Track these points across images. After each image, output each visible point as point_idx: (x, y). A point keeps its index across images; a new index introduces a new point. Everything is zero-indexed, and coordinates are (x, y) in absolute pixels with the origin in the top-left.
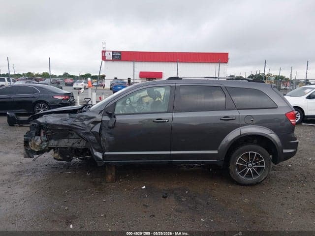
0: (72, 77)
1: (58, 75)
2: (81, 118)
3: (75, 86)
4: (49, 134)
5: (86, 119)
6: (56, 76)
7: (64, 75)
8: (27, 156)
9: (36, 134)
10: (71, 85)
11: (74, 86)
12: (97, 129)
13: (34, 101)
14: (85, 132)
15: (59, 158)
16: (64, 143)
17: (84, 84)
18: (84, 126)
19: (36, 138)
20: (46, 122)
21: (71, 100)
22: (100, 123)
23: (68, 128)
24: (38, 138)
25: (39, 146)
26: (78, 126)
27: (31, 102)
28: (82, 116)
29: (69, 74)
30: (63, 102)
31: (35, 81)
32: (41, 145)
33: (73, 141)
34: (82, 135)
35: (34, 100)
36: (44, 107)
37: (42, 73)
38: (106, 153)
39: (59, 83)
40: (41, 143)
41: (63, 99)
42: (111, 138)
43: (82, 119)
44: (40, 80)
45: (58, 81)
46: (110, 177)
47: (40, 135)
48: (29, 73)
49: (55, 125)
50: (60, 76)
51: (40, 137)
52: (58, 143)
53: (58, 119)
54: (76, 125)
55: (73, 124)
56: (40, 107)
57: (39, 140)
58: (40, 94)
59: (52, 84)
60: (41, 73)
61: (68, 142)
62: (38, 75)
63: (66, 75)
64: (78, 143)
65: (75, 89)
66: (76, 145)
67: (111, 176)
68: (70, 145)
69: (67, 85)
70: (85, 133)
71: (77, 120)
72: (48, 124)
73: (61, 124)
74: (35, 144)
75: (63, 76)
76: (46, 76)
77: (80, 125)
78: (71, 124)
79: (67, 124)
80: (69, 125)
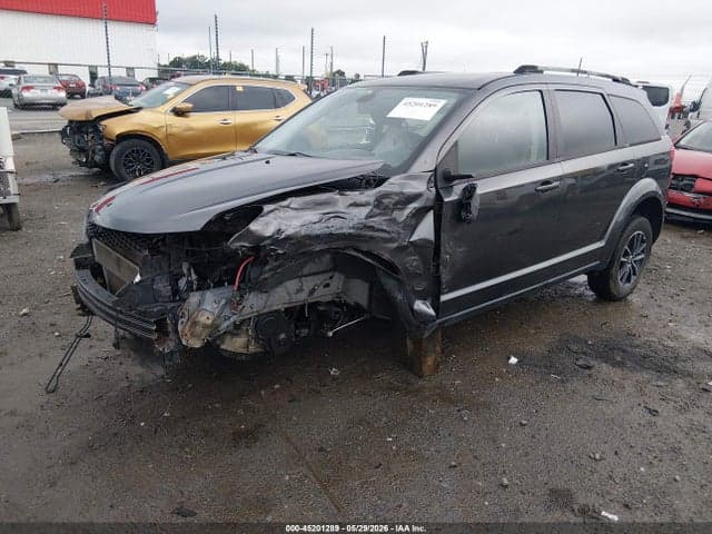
2: (386, 201)
5: (397, 203)
14: (395, 245)
16: (285, 294)
18: (395, 228)
20: (280, 232)
22: (431, 213)
24: (202, 301)
26: (378, 230)
28: (387, 195)
33: (309, 283)
34: (386, 256)
38: (444, 298)
43: (386, 207)
46: (430, 361)
49: (308, 237)
52: (268, 300)
54: (372, 228)
55: (365, 226)
61: (298, 291)
64: (326, 286)
66: (321, 293)
68: (302, 296)
70: (398, 247)
71: (376, 211)
73: (327, 231)
77: (385, 228)
78: (358, 228)
79: (345, 231)
80: (352, 231)
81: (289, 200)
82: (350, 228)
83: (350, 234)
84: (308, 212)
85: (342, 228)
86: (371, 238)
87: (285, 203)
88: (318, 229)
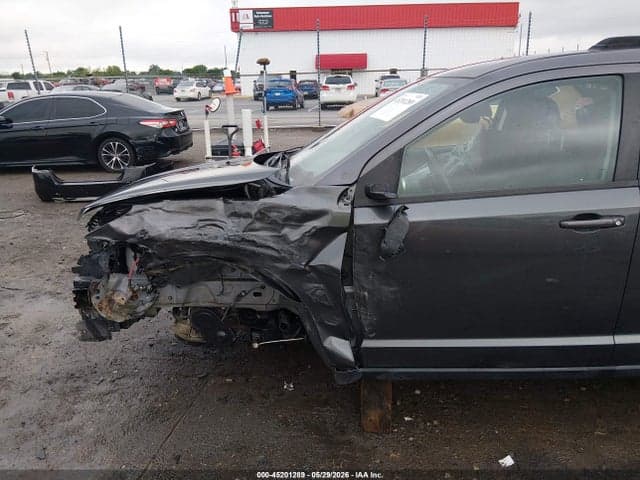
0: (167, 73)
1: (138, 71)
2: (273, 215)
3: (178, 93)
4: (155, 272)
5: (288, 219)
6: (134, 73)
7: (150, 70)
8: (90, 334)
9: (111, 263)
10: (169, 91)
11: (176, 95)
12: (332, 255)
13: (95, 136)
14: (287, 266)
15: (194, 337)
16: (207, 294)
17: (198, 89)
18: (286, 247)
19: (114, 279)
20: (144, 232)
21: (183, 128)
22: (344, 236)
23: (222, 254)
24: (119, 283)
25: (126, 306)
26: (262, 246)
27: (87, 137)
28: (274, 208)
29: (161, 68)
30: (164, 135)
31: (93, 87)
32: (133, 303)
33: (237, 287)
34: (276, 277)
35: (95, 133)
36: (120, 148)
37: (106, 67)
38: (367, 344)
39: (143, 88)
40: (132, 298)
41: (164, 128)
42: (388, 291)
43: (274, 222)
44: (104, 83)
45: (139, 84)
46: (374, 415)
47: (124, 270)
48: (81, 70)
49: (176, 242)
50: (143, 73)
51: (125, 279)
52: (188, 295)
53: (187, 220)
54: (253, 243)
55: (243, 240)
56: (109, 148)
57: (124, 288)
58: (107, 115)
59: (131, 90)
60: (103, 68)
61: (222, 293)
62: (97, 73)
63: (155, 71)
64: (256, 294)
65: (178, 100)
66: (249, 301)
67: (379, 411)
68: (228, 300)
69: (161, 91)
71: (258, 225)
72: (151, 241)
73: (199, 238)
74: (111, 301)
75: (148, 73)
76: (114, 73)
77: (272, 245)
78: (234, 241)
79: (220, 241)
80: (227, 242)
81: (165, 202)
82: (225, 239)
83: (225, 245)
84: (183, 216)
85: (216, 237)
86: (254, 252)
87: (159, 205)
88: (187, 235)
